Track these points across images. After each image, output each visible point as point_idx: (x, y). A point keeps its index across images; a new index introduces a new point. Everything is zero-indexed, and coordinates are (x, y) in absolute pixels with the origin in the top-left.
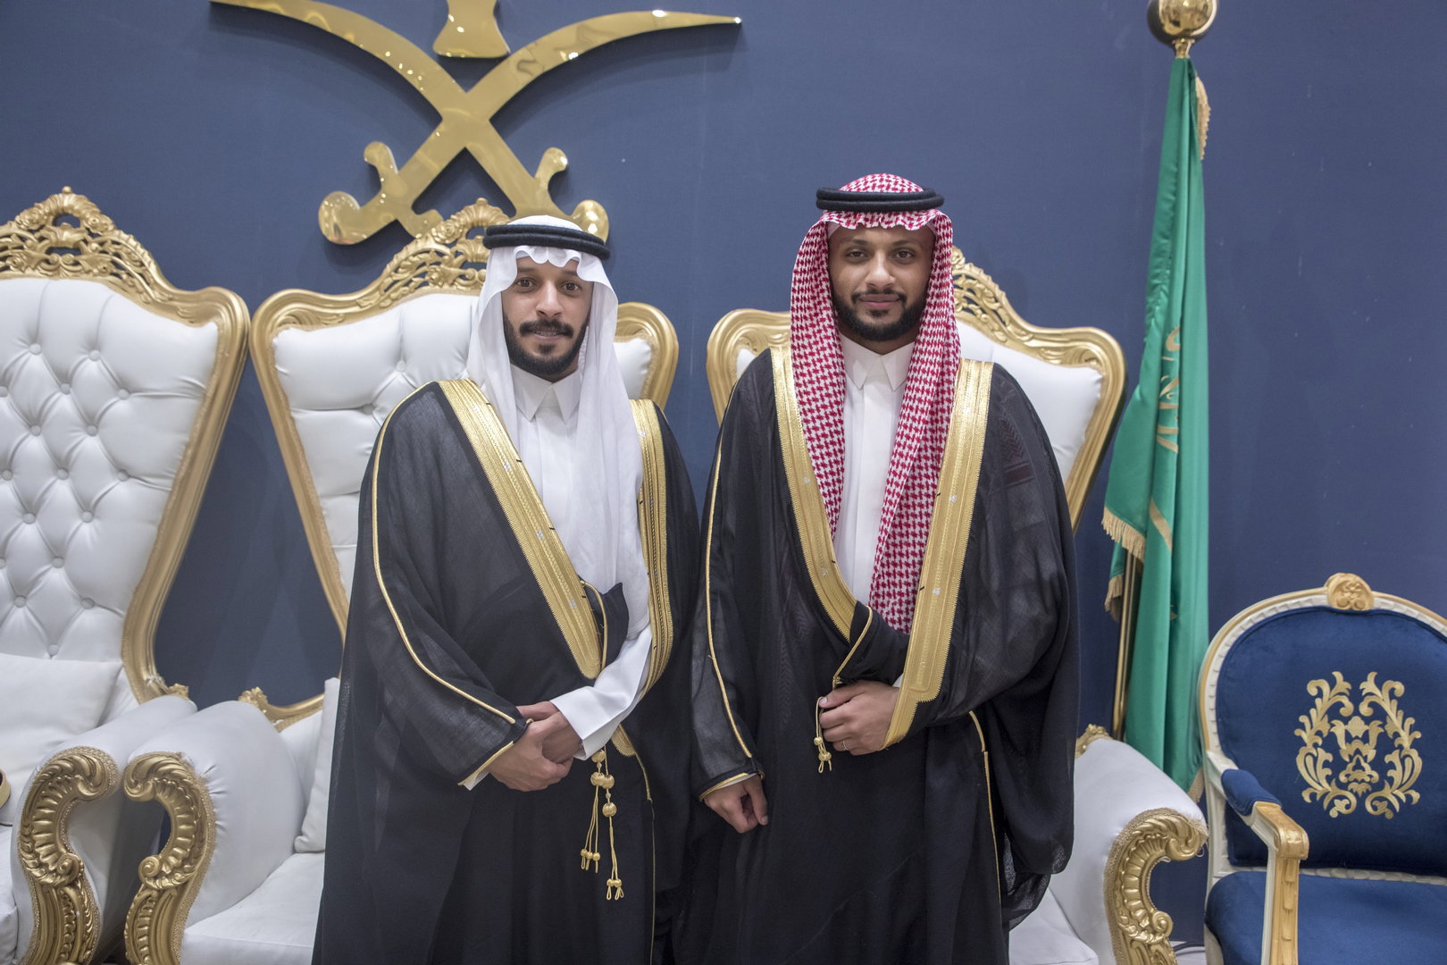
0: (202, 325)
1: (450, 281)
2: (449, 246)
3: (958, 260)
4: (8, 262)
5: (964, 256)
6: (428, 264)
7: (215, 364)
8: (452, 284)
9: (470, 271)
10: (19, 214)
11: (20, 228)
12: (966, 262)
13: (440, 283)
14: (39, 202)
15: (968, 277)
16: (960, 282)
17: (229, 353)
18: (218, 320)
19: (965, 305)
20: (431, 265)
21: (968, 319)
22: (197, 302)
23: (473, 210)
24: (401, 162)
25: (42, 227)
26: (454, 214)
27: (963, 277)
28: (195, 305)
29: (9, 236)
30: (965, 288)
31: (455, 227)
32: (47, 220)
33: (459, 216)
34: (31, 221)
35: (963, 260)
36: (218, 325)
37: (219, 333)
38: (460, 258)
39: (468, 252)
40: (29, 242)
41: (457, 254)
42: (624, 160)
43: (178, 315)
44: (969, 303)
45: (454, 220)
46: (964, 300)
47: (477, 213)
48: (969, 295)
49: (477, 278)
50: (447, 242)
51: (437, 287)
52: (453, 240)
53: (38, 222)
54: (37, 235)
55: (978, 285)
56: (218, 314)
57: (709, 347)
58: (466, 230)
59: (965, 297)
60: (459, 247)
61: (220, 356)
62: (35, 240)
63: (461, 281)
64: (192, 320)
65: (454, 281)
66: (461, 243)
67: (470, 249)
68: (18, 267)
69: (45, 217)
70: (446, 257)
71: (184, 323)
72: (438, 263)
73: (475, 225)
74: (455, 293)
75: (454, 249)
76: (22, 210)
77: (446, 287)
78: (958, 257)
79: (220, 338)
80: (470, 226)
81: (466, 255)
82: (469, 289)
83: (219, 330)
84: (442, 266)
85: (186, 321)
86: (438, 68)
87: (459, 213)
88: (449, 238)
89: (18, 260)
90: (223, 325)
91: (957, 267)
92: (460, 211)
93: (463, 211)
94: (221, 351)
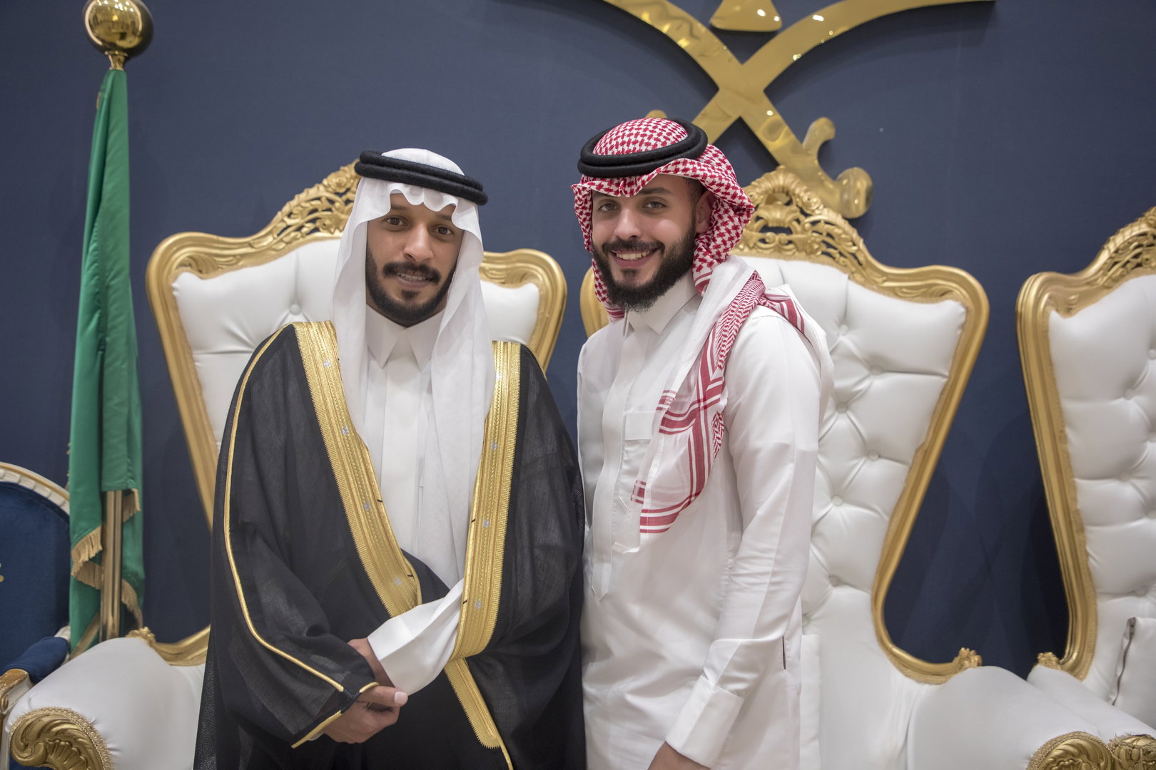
0: (518, 287)
1: (751, 245)
4: (318, 224)
7: (537, 324)
8: (753, 247)
9: (769, 234)
10: (326, 177)
11: (328, 191)
13: (741, 246)
14: (345, 165)
17: (549, 313)
18: (534, 281)
22: (506, 263)
23: (774, 177)
25: (348, 190)
26: (754, 180)
28: (503, 266)
29: (319, 199)
31: (758, 193)
32: (352, 184)
33: (759, 182)
34: (339, 185)
36: (537, 285)
37: (538, 294)
38: (760, 223)
39: (768, 217)
40: (337, 205)
41: (758, 218)
42: (881, 130)
43: (487, 276)
47: (777, 178)
49: (777, 242)
51: (737, 250)
53: (344, 186)
54: (344, 198)
56: (534, 276)
60: (761, 213)
61: (541, 317)
62: (343, 203)
63: (762, 245)
64: (503, 281)
65: (755, 244)
66: (762, 208)
67: (769, 213)
68: (327, 228)
69: (352, 181)
71: (495, 283)
73: (777, 190)
74: (754, 256)
76: (329, 174)
77: (746, 250)
79: (544, 300)
80: (770, 193)
81: (767, 221)
82: (768, 252)
83: (540, 291)
85: (497, 281)
86: (716, 40)
87: (758, 180)
89: (327, 222)
90: (542, 285)
92: (759, 177)
93: (763, 178)
94: (542, 311)
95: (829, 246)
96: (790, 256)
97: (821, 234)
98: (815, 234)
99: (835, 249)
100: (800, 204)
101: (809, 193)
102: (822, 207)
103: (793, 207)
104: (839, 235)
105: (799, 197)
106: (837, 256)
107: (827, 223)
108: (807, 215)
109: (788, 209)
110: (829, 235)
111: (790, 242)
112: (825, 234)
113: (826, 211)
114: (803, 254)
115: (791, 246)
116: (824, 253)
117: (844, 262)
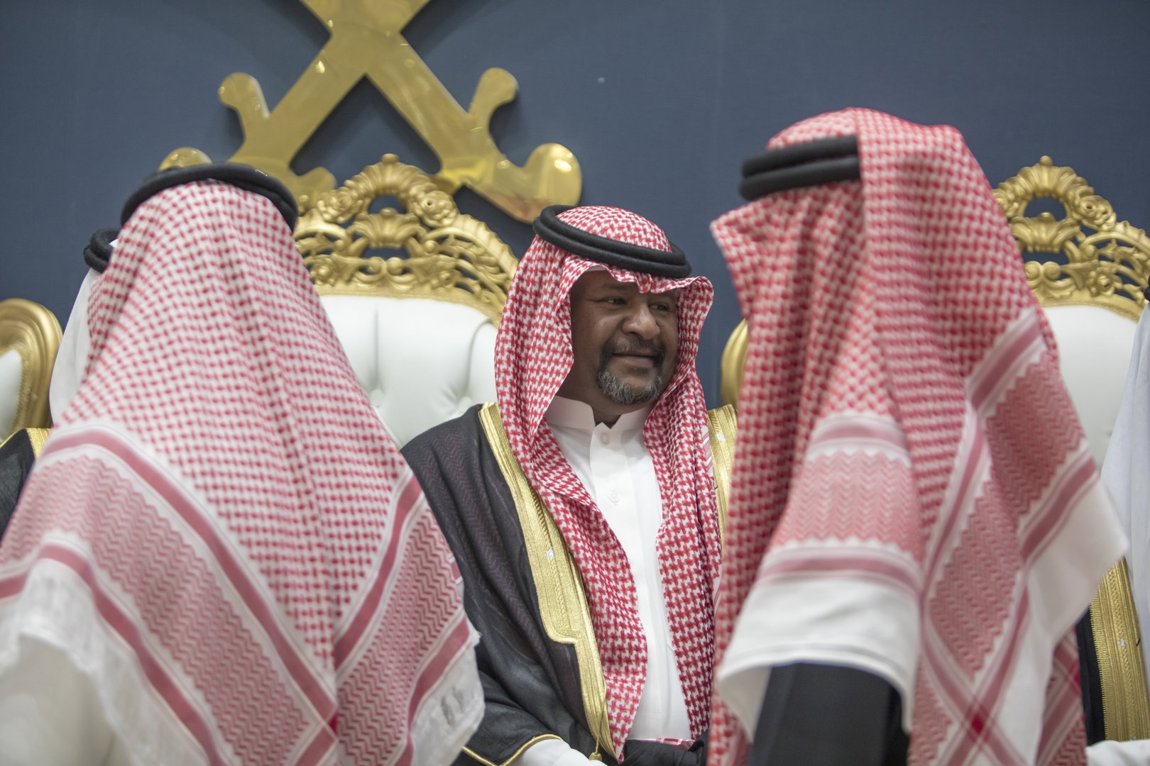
1: (346, 277)
2: (344, 226)
3: (1105, 216)
5: (1115, 210)
6: (314, 253)
7: (19, 411)
8: (349, 281)
9: (374, 261)
12: (1118, 220)
13: (332, 281)
15: (1120, 243)
16: (1109, 251)
17: (37, 394)
18: (20, 346)
19: (1118, 285)
20: (319, 253)
21: (1123, 306)
23: (377, 171)
24: (273, 99)
26: (350, 179)
27: (1113, 245)
30: (1117, 260)
31: (352, 197)
33: (357, 181)
35: (1113, 219)
36: (21, 353)
37: (24, 367)
38: (360, 243)
39: (371, 233)
41: (355, 237)
42: (601, 80)
44: (1124, 283)
45: (350, 188)
46: (1117, 278)
47: (383, 174)
48: (1124, 269)
49: (384, 271)
50: (341, 219)
51: (329, 285)
52: (348, 216)
55: (1137, 255)
56: (21, 339)
57: (724, 364)
58: (368, 201)
59: (1118, 274)
60: (359, 226)
61: (25, 399)
63: (363, 276)
65: (353, 276)
66: (362, 220)
67: (373, 228)
70: (340, 243)
72: (328, 252)
73: (381, 192)
74: (353, 294)
75: (352, 229)
77: (341, 285)
78: (1105, 213)
79: (25, 373)
80: (373, 196)
81: (369, 239)
82: (373, 287)
83: (23, 361)
84: (335, 255)
87: (358, 177)
88: (342, 214)
90: (29, 354)
91: (1105, 227)
92: (358, 174)
93: (363, 174)
94: (27, 390)
95: (466, 274)
96: (407, 292)
97: (450, 255)
98: (442, 257)
99: (474, 277)
100: (419, 212)
101: (433, 194)
102: (453, 214)
103: (409, 217)
104: (478, 256)
105: (416, 199)
106: (477, 288)
107: (459, 238)
108: (431, 229)
109: (401, 217)
110: (462, 256)
111: (405, 271)
112: (456, 256)
113: (461, 217)
114: (427, 288)
115: (407, 278)
116: (459, 286)
117: (487, 298)
